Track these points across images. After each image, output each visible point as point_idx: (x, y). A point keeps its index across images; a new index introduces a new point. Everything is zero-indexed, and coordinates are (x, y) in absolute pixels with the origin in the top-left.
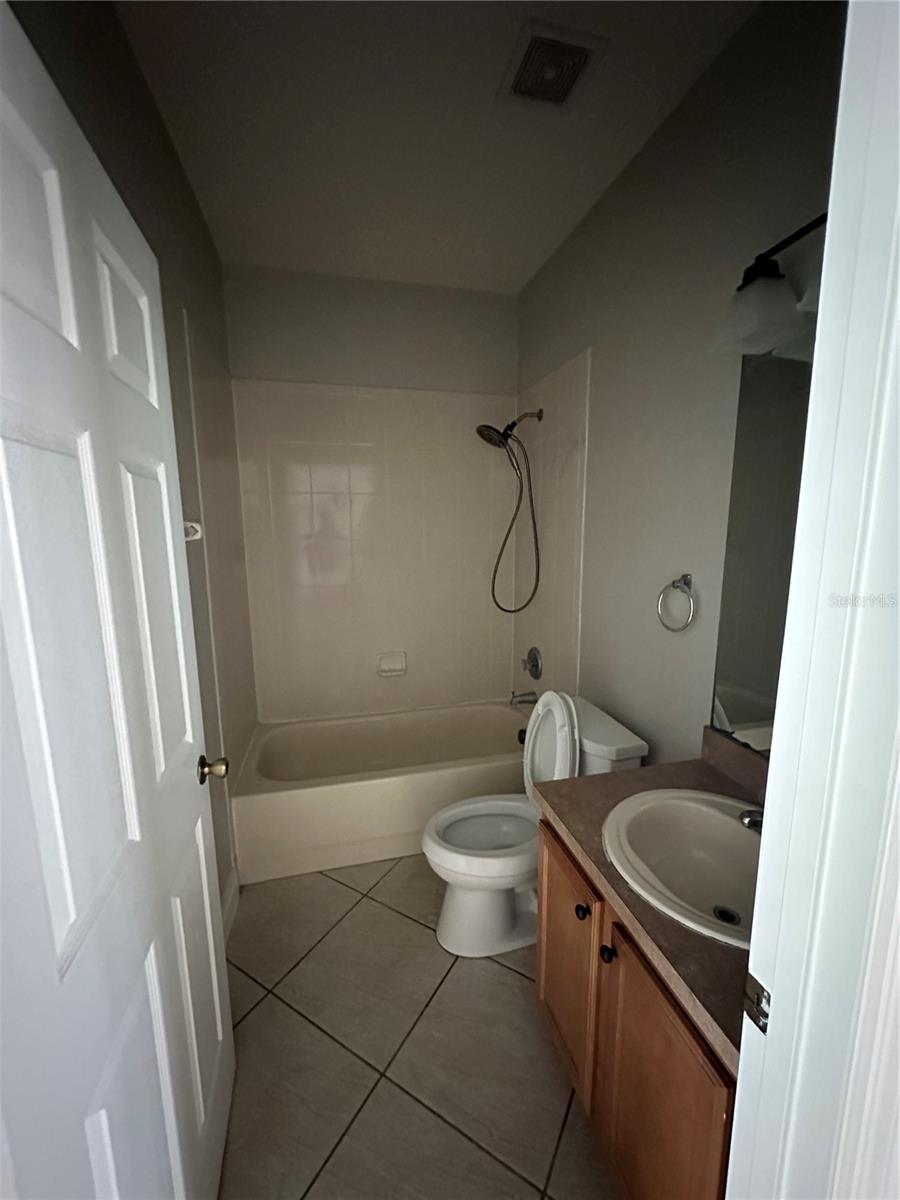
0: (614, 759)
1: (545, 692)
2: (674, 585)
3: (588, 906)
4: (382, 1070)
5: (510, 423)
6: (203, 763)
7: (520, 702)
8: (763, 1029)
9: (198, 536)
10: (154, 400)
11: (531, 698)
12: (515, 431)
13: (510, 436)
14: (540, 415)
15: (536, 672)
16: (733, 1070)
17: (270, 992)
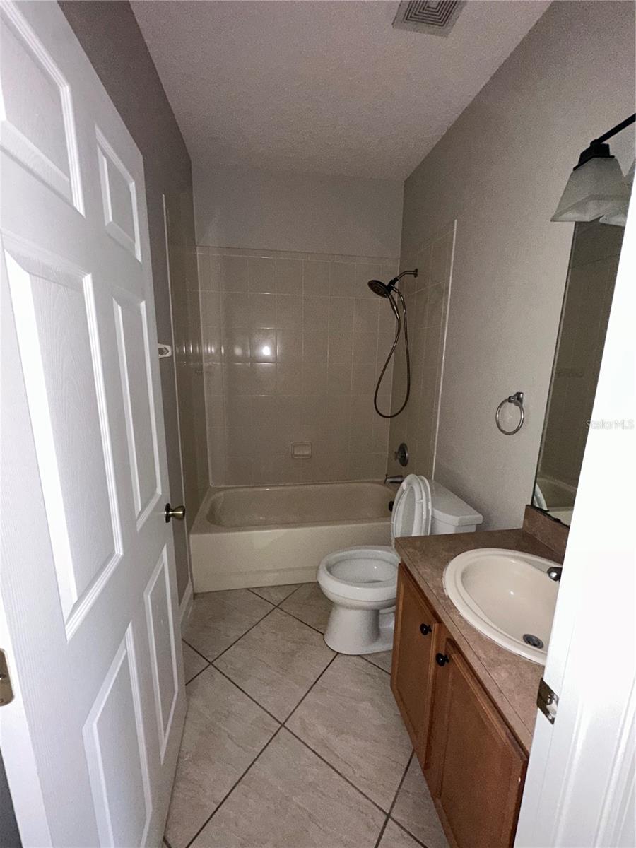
0: (458, 525)
1: (409, 474)
2: (509, 400)
3: (430, 626)
4: (282, 722)
5: (393, 279)
6: (168, 508)
7: (392, 482)
8: (552, 721)
9: (169, 355)
10: (138, 256)
11: (399, 480)
12: (397, 285)
13: (392, 288)
14: (416, 273)
15: (404, 461)
16: (528, 749)
17: (211, 663)
